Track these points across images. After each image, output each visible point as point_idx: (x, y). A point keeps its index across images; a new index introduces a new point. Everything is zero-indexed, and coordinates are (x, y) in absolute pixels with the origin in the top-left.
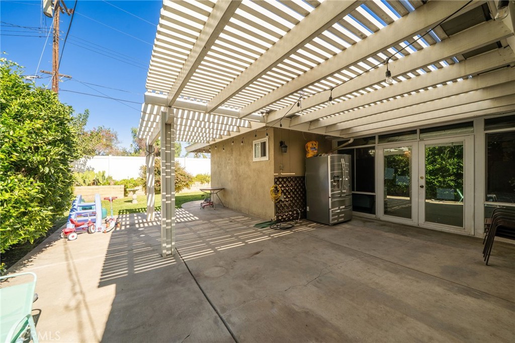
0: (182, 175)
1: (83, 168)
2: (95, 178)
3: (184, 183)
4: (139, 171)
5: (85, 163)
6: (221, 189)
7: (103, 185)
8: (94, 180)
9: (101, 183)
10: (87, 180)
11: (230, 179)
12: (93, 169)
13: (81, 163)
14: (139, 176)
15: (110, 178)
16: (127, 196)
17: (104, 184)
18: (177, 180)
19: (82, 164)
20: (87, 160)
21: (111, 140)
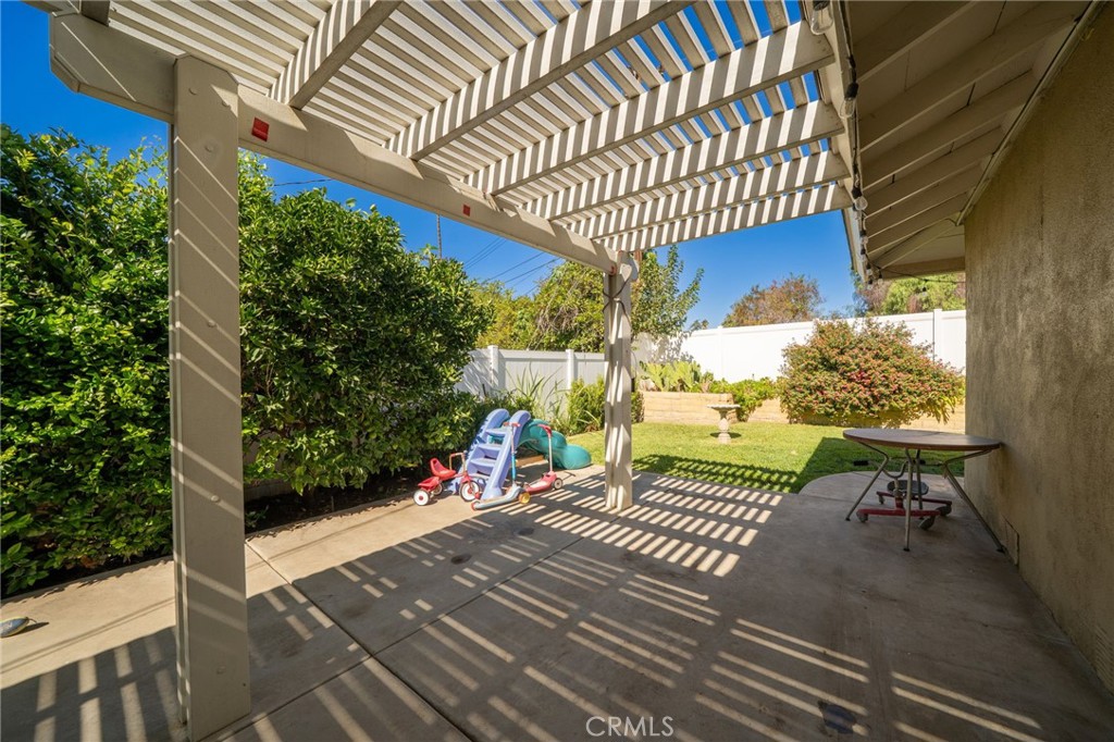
0: (910, 372)
3: (917, 400)
6: (996, 447)
7: (690, 391)
8: (680, 381)
9: (690, 386)
11: (1030, 392)
12: (692, 357)
15: (709, 376)
16: (744, 420)
17: (694, 391)
18: (887, 386)
21: (804, 299)
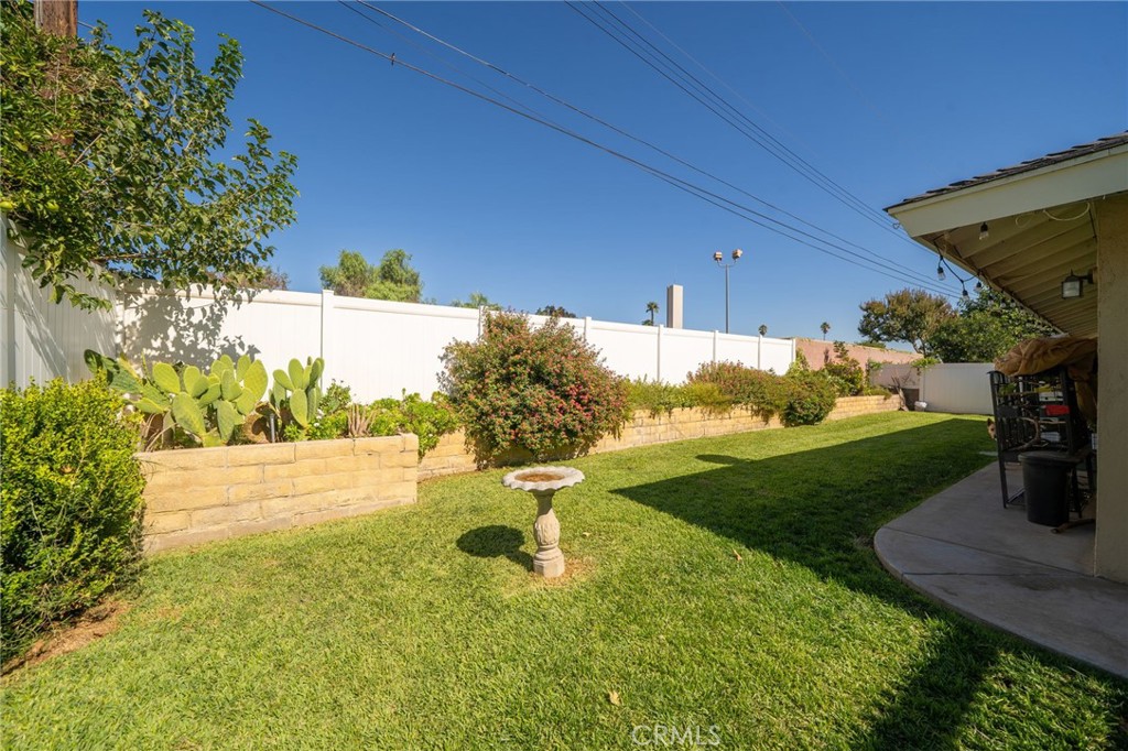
1: (203, 345)
2: (266, 399)
4: (440, 367)
5: (216, 319)
7: (312, 436)
8: (263, 409)
9: (303, 421)
10: (225, 410)
12: (253, 351)
13: (195, 320)
14: (436, 387)
15: (345, 395)
17: (319, 433)
19: (199, 327)
20: (223, 309)
